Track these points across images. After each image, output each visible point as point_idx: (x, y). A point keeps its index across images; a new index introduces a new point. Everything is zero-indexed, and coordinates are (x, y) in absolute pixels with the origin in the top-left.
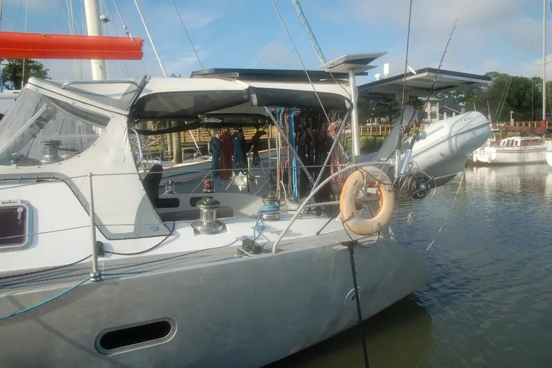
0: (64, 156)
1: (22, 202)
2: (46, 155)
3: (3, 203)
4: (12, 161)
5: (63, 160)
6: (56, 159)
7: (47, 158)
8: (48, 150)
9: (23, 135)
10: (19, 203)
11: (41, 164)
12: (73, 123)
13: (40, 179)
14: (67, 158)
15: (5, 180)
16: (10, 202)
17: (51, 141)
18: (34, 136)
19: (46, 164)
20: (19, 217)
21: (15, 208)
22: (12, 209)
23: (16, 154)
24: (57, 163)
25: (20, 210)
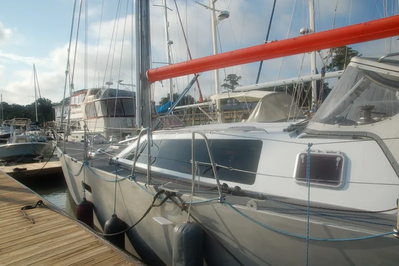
0: (376, 119)
1: (340, 153)
2: (362, 117)
3: (327, 152)
4: (336, 122)
5: (375, 121)
6: (369, 121)
7: (362, 120)
8: (363, 113)
9: (345, 102)
10: (338, 154)
11: (357, 124)
12: (383, 91)
13: (356, 136)
14: (379, 120)
15: (330, 135)
16: (332, 152)
17: (366, 106)
18: (352, 102)
19: (361, 124)
20: (337, 165)
21: (335, 157)
22: (333, 157)
23: (339, 116)
24: (371, 124)
25: (338, 159)
